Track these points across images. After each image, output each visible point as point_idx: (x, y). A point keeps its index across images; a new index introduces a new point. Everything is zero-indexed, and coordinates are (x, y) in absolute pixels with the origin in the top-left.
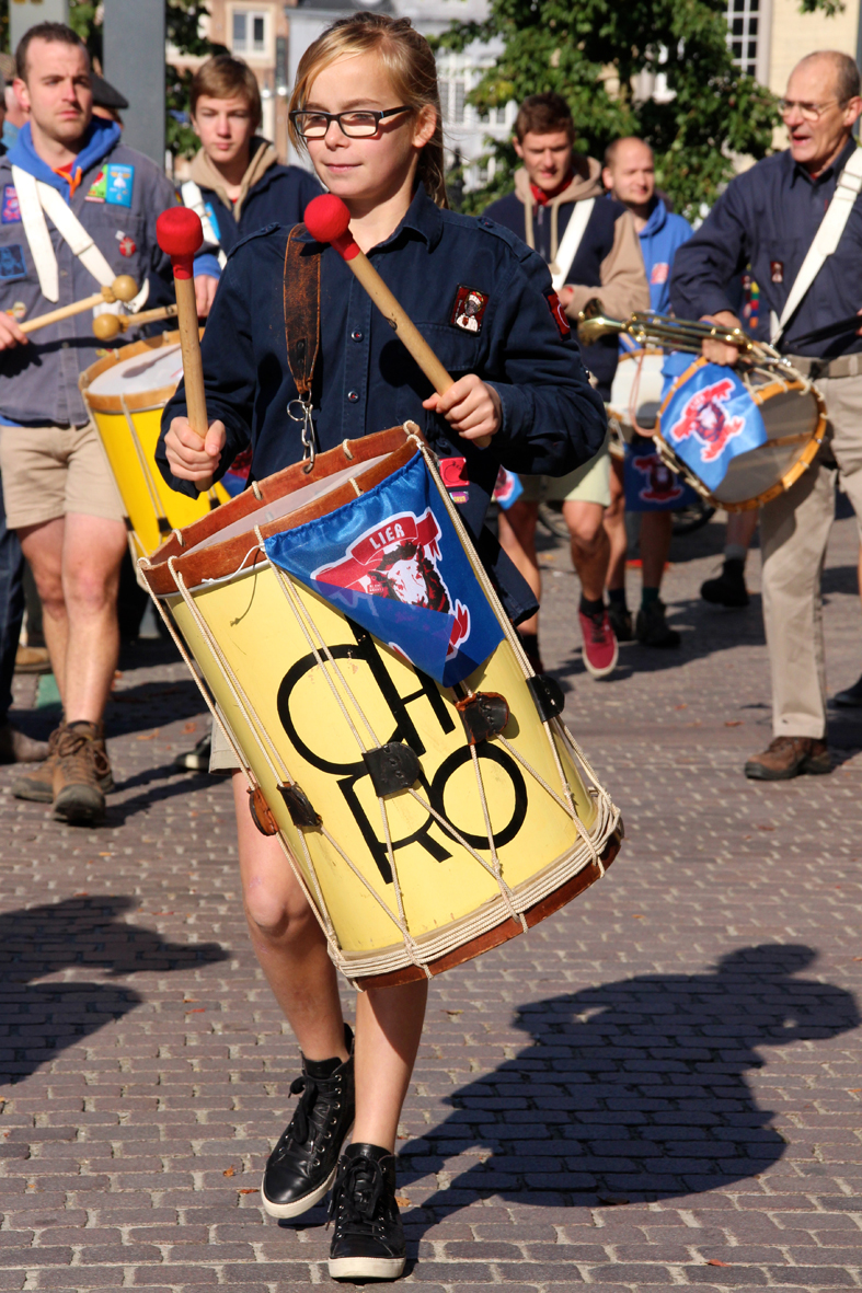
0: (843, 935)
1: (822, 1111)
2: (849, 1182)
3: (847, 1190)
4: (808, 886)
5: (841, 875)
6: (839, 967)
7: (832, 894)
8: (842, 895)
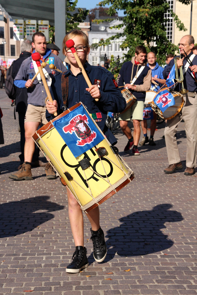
0: (188, 196)
2: (189, 240)
3: (189, 241)
4: (182, 187)
6: (188, 201)
7: (187, 188)
8: (188, 188)
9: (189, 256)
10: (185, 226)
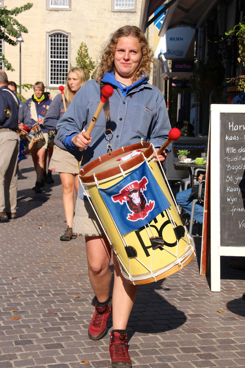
0: (10, 236)
1: (2, 268)
2: (5, 280)
3: (4, 282)
4: (5, 227)
5: (11, 225)
6: (8, 242)
7: (9, 228)
8: (11, 228)
9: (2, 297)
10: (2, 267)
